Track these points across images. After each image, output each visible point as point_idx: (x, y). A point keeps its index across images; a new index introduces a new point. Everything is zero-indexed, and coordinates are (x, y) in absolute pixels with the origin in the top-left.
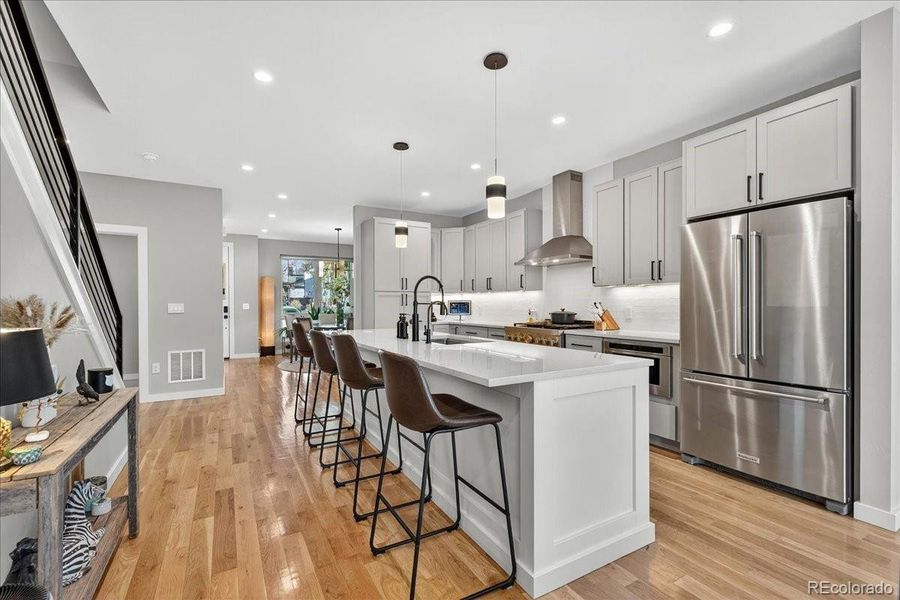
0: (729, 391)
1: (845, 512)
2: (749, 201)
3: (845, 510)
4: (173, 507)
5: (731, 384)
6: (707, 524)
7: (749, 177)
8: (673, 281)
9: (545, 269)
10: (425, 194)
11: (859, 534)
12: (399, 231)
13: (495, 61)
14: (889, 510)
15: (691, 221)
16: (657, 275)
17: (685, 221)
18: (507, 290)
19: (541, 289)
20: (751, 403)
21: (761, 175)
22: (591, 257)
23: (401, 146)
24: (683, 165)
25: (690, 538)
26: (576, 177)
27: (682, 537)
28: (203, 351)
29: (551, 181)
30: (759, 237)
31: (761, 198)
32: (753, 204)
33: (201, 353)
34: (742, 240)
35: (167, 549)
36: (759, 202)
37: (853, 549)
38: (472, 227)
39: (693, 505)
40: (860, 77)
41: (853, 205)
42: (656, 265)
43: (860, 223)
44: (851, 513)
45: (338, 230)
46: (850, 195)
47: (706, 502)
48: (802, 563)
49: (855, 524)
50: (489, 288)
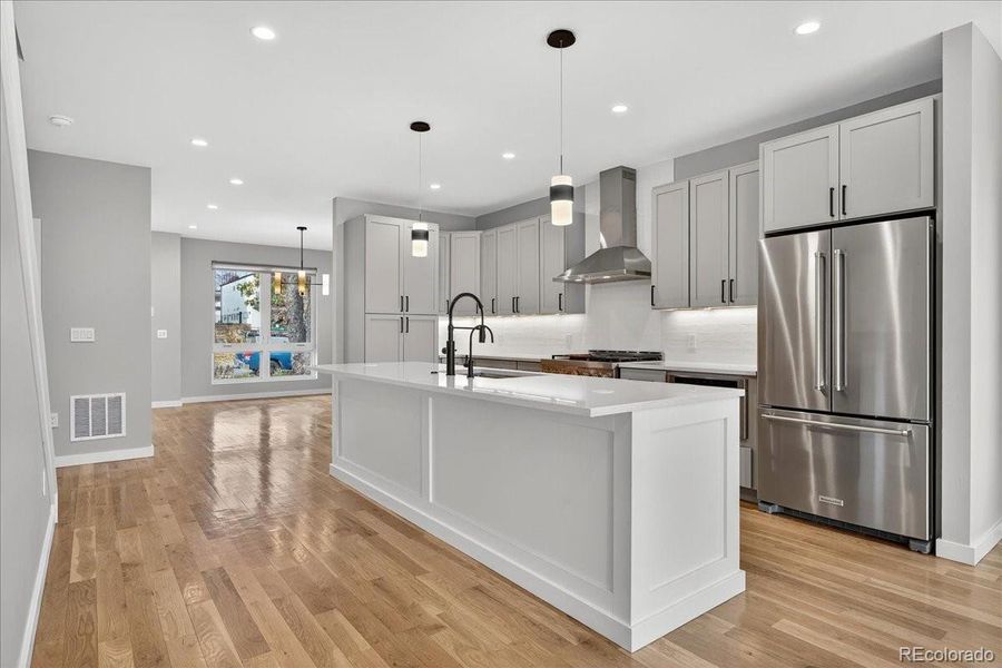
0: (804, 427)
1: (928, 551)
2: (832, 215)
3: (928, 547)
4: (148, 593)
5: (806, 419)
6: (796, 570)
7: (832, 190)
8: (747, 304)
9: (588, 287)
10: (435, 187)
11: (941, 570)
12: (416, 235)
13: (561, 39)
14: (968, 544)
15: (769, 235)
16: (728, 296)
17: (762, 235)
18: (540, 313)
19: (584, 312)
20: (828, 440)
21: (844, 187)
22: (649, 274)
23: (420, 127)
24: (761, 169)
25: (780, 584)
26: (629, 175)
27: (770, 585)
28: (123, 395)
29: (598, 178)
30: (842, 256)
31: (844, 213)
32: (836, 219)
33: (120, 398)
34: (824, 258)
35: (167, 639)
36: (842, 218)
37: (936, 582)
38: (493, 231)
39: (780, 553)
40: (941, 91)
41: (935, 226)
42: (727, 285)
43: (941, 245)
44: (933, 552)
45: (302, 229)
46: (931, 213)
47: (790, 550)
48: (891, 600)
49: (938, 561)
50: (516, 310)
